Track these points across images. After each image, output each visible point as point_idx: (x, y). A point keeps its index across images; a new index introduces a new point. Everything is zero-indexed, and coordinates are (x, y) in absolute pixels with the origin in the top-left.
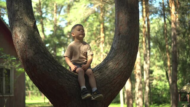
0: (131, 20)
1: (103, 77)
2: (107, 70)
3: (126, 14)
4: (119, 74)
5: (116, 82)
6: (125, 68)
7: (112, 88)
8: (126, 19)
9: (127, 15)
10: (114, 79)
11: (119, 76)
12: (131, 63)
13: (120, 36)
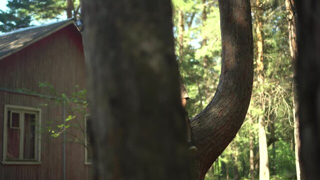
0: (239, 54)
1: (202, 128)
2: (208, 119)
3: (233, 45)
4: (224, 124)
5: (218, 135)
6: (232, 116)
7: (214, 142)
8: (234, 52)
9: (234, 47)
10: (217, 131)
11: (224, 126)
12: (239, 110)
13: (226, 74)
